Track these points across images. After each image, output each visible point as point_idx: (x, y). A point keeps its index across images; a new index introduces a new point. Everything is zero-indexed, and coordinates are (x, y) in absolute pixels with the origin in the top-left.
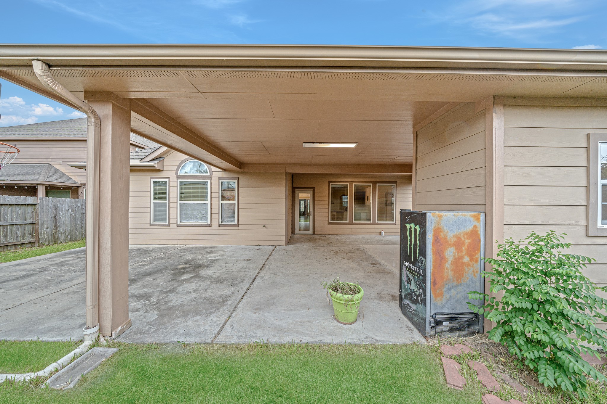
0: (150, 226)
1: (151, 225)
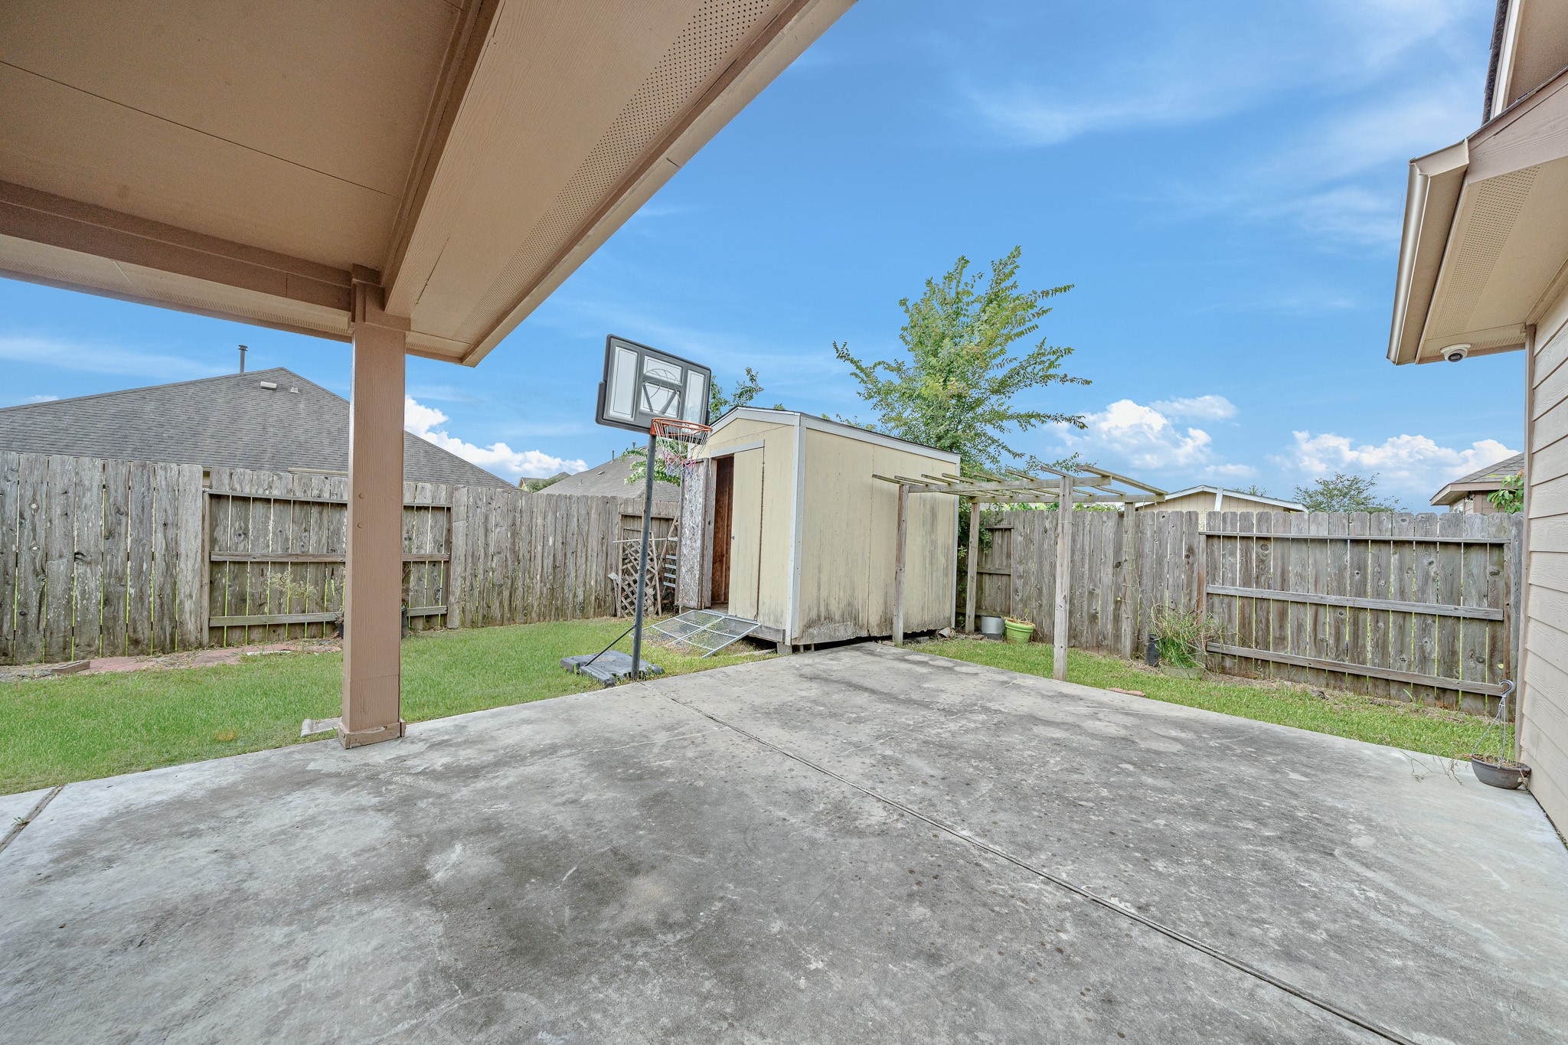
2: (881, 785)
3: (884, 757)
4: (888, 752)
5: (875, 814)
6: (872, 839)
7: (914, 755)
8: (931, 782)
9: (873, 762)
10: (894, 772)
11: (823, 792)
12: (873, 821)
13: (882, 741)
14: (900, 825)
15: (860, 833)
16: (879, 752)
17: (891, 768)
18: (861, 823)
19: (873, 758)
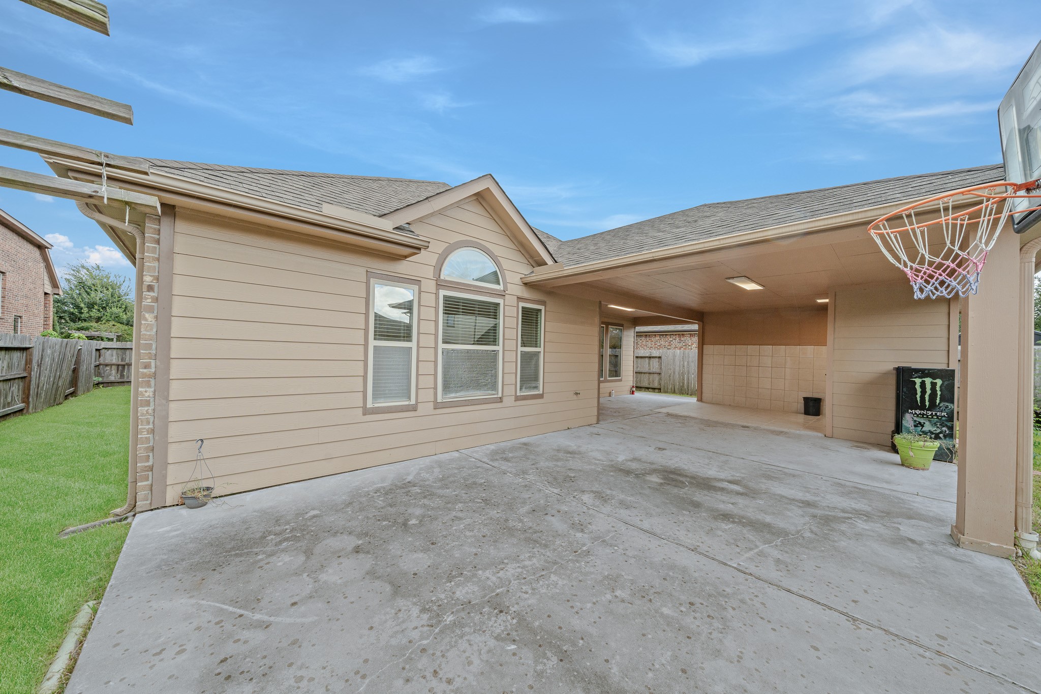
0: (364, 414)
1: (366, 411)
2: (584, 511)
3: (582, 531)
4: (579, 535)
5: (586, 498)
6: (587, 490)
7: (560, 532)
8: (554, 512)
9: (590, 526)
10: (576, 519)
11: (615, 508)
12: (587, 496)
13: (584, 548)
14: (576, 494)
15: (592, 491)
16: (586, 536)
17: (578, 522)
18: (592, 495)
19: (590, 530)
